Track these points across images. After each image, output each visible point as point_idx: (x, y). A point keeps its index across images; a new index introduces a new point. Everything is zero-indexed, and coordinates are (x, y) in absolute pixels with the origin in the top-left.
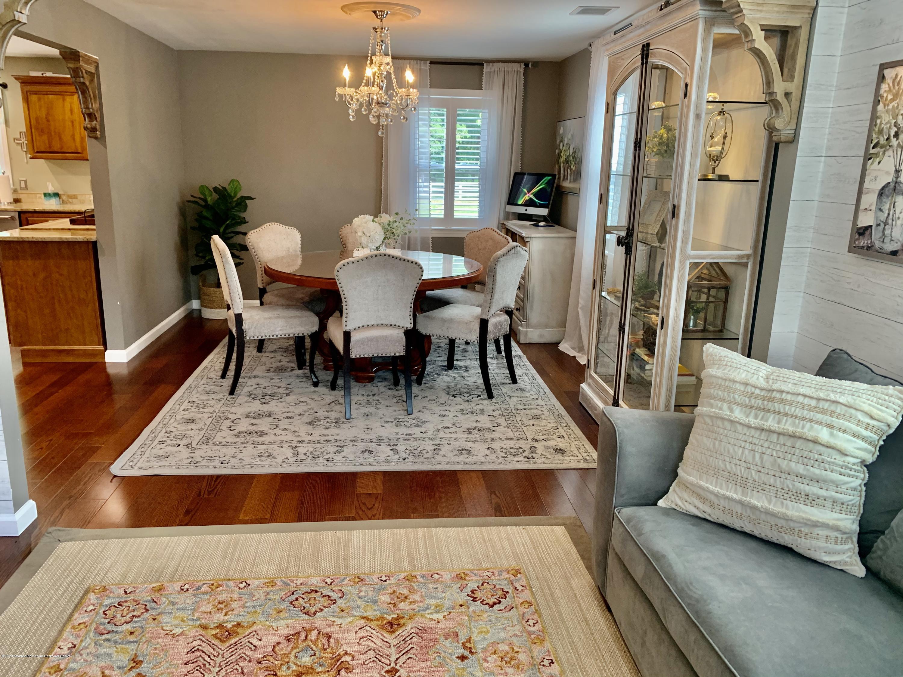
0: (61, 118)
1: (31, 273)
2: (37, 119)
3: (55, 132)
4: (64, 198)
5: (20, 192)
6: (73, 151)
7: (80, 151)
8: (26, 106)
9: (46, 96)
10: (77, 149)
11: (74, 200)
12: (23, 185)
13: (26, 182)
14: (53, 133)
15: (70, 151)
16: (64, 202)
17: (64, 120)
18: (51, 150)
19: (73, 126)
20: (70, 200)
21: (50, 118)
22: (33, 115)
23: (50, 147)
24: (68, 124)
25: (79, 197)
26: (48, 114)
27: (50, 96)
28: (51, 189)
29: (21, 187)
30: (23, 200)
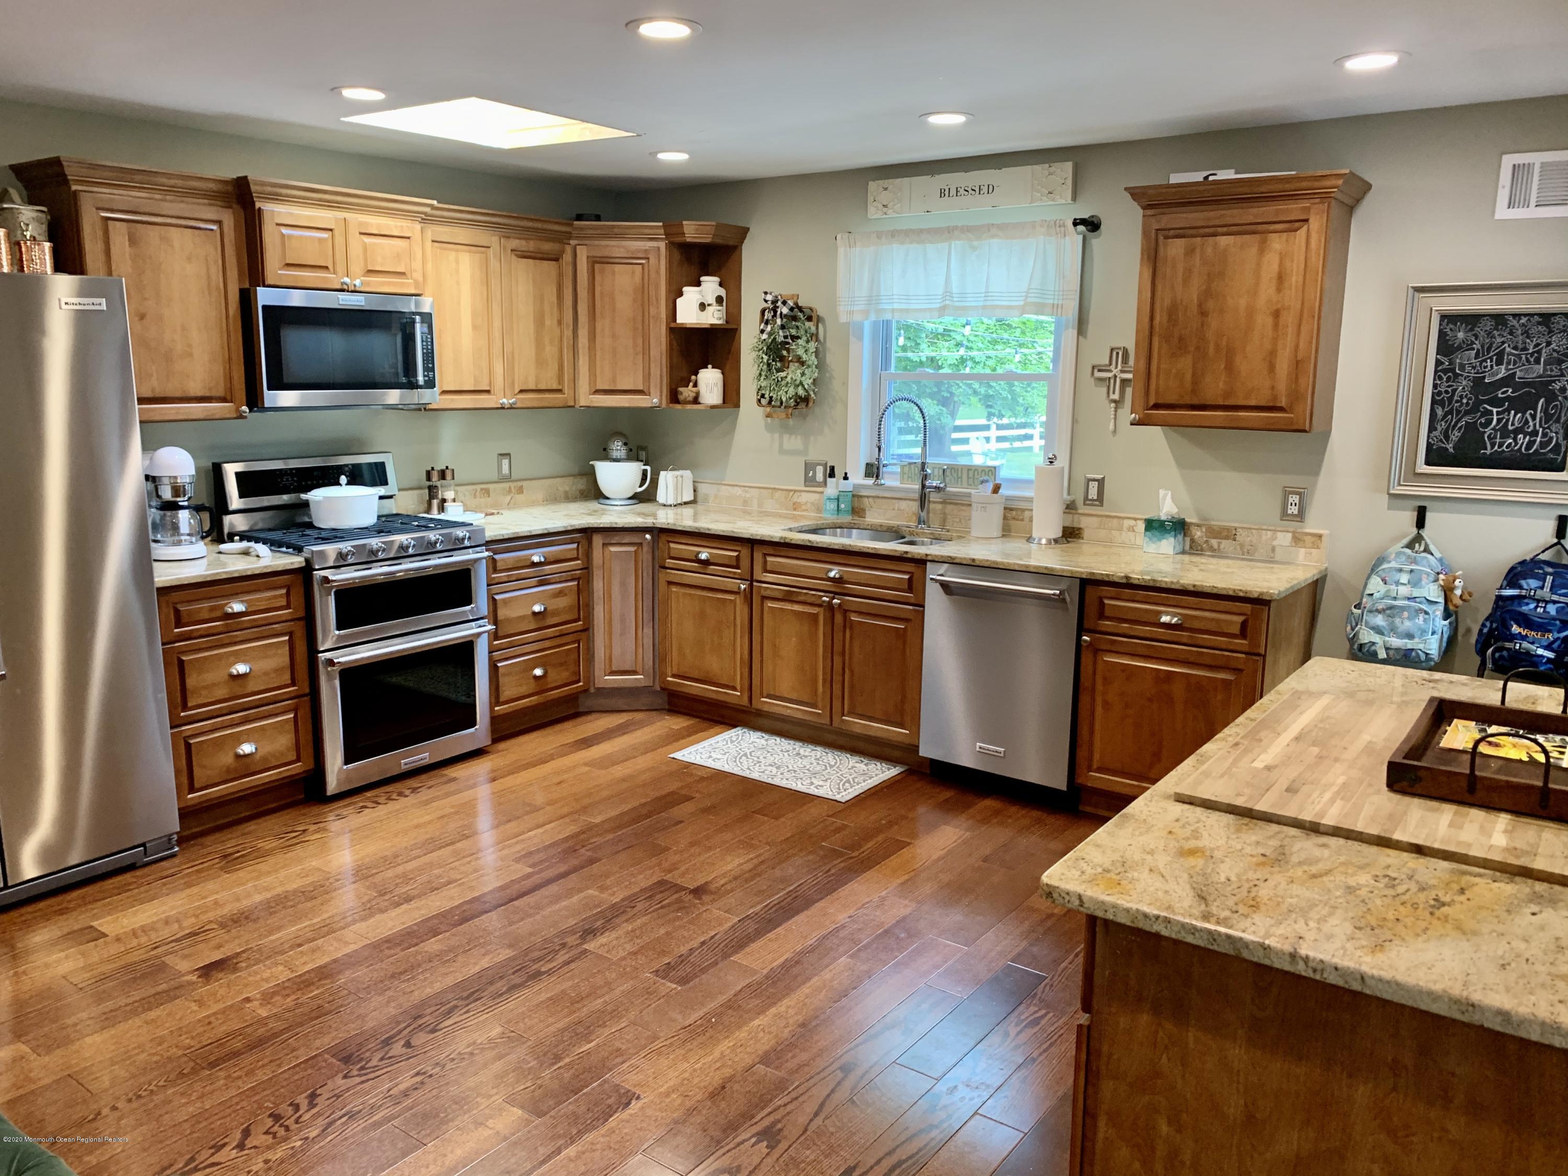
0: (1243, 302)
1: (1234, 1107)
2: (1173, 311)
3: (1217, 346)
4: (1198, 534)
5: (1082, 509)
6: (1263, 403)
7: (1283, 402)
8: (1147, 275)
9: (1211, 240)
10: (1275, 398)
11: (1225, 544)
12: (1093, 493)
13: (1101, 482)
14: (1211, 350)
15: (1253, 403)
16: (1194, 549)
17: (1251, 312)
18: (1195, 401)
19: (1276, 325)
20: (1214, 542)
21: (1210, 305)
22: (1165, 298)
23: (1194, 392)
24: (1263, 321)
25: (1242, 536)
26: (1207, 294)
27: (1224, 241)
28: (1167, 509)
29: (1086, 498)
30: (1086, 534)
